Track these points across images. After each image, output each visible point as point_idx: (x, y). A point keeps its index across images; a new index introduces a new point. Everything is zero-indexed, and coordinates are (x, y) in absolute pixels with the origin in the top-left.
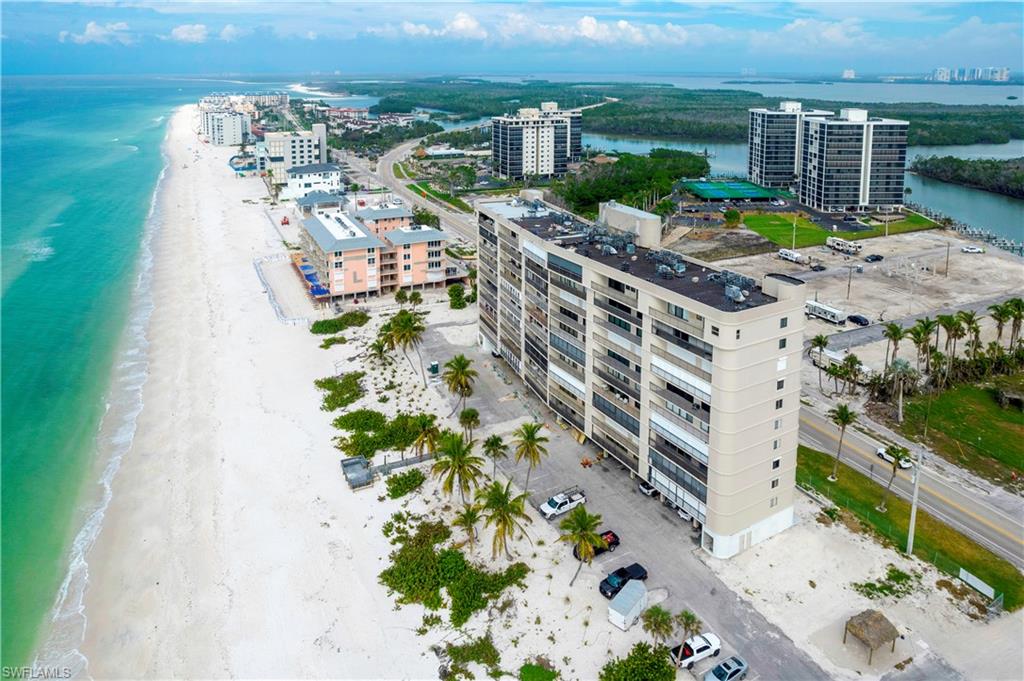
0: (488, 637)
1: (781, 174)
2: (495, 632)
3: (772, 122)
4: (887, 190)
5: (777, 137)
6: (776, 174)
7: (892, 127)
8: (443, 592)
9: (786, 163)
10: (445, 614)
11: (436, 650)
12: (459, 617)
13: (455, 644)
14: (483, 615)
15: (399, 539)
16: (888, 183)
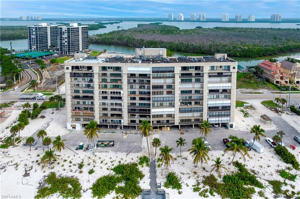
1: (44, 47)
3: (40, 30)
4: (85, 45)
5: (42, 35)
6: (42, 47)
7: (84, 27)
9: (45, 43)
16: (85, 43)
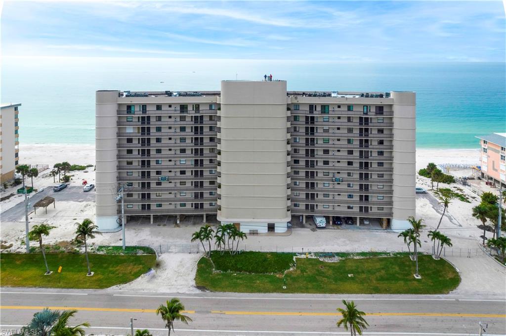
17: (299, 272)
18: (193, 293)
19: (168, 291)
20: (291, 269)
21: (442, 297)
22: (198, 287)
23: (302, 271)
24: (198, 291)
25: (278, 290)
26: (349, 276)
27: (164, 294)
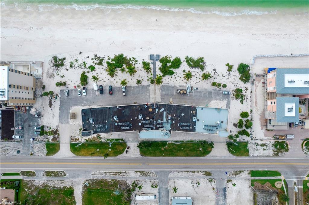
0: (102, 65)
2: (103, 67)
8: (114, 62)
10: (110, 61)
11: (104, 58)
12: (108, 63)
13: (104, 61)
14: (107, 66)
15: (130, 60)
17: (168, 148)
18: (140, 157)
19: (134, 157)
20: (166, 147)
21: (202, 158)
22: (141, 155)
23: (169, 147)
24: (141, 157)
25: (162, 155)
26: (182, 149)
27: (133, 158)
